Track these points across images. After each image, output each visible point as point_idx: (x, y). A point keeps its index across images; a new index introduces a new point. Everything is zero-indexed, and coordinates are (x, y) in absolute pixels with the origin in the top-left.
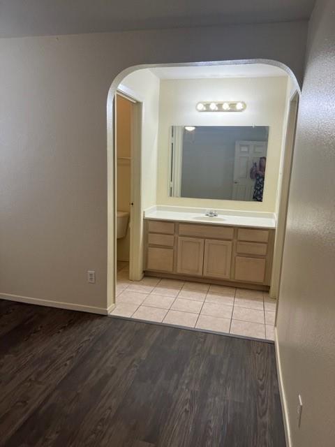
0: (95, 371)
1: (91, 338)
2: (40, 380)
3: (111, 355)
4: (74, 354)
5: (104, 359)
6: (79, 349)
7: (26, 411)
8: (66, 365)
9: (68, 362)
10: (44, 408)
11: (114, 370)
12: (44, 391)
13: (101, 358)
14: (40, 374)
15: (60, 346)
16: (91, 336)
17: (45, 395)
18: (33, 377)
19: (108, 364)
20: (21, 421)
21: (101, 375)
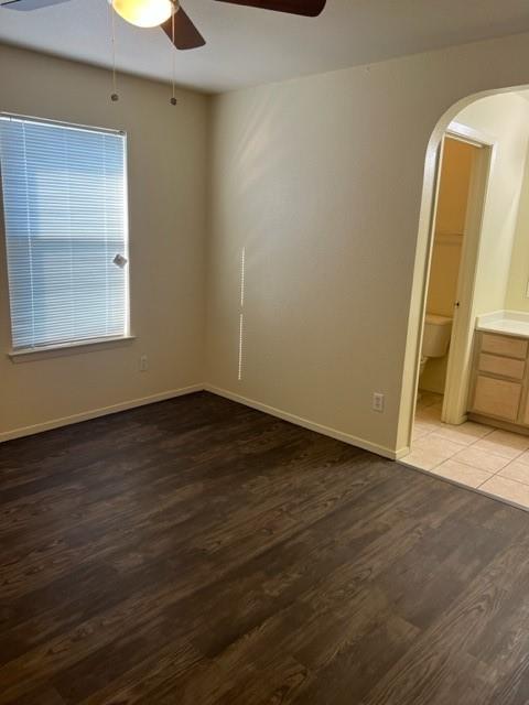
0: (361, 523)
1: (366, 483)
2: (292, 513)
3: (387, 510)
4: (339, 497)
5: (377, 513)
6: (346, 491)
7: (270, 541)
8: (326, 505)
9: (329, 503)
10: (290, 544)
11: (387, 529)
12: (295, 526)
13: (374, 510)
14: (293, 506)
15: (323, 482)
16: (367, 480)
17: (295, 530)
18: (284, 508)
19: (381, 519)
20: (263, 548)
21: (367, 530)
